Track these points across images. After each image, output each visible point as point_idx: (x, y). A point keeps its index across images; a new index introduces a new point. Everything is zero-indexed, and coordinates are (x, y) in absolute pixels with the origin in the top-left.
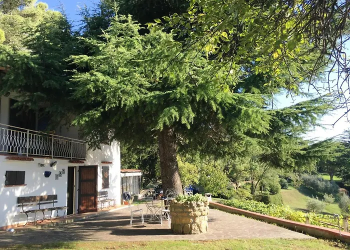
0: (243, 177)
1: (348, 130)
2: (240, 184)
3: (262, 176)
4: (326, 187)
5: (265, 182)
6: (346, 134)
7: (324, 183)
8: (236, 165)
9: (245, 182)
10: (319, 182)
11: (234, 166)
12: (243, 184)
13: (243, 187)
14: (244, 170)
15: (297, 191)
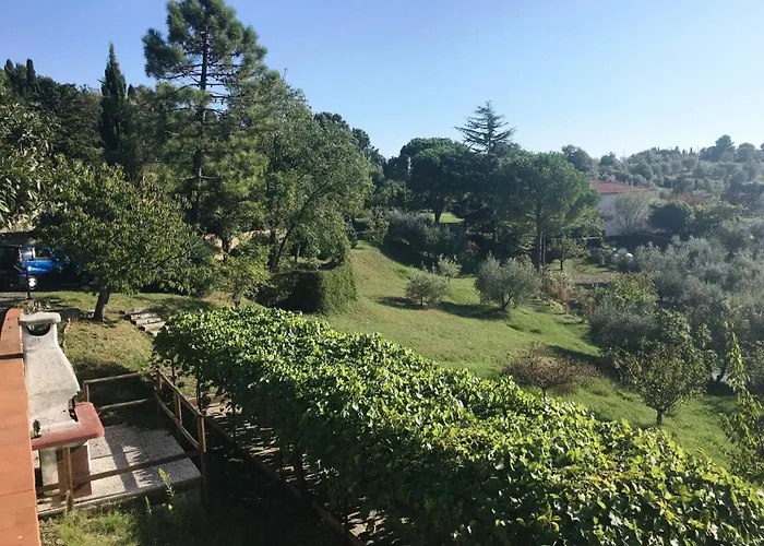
0: (246, 219)
1: (486, 107)
2: (235, 242)
3: (301, 216)
4: (442, 241)
5: (310, 232)
6: (481, 116)
7: (437, 229)
8: (225, 178)
9: (248, 235)
10: (426, 228)
11: (215, 183)
12: (245, 242)
13: (246, 250)
14: (251, 198)
15: (378, 252)
